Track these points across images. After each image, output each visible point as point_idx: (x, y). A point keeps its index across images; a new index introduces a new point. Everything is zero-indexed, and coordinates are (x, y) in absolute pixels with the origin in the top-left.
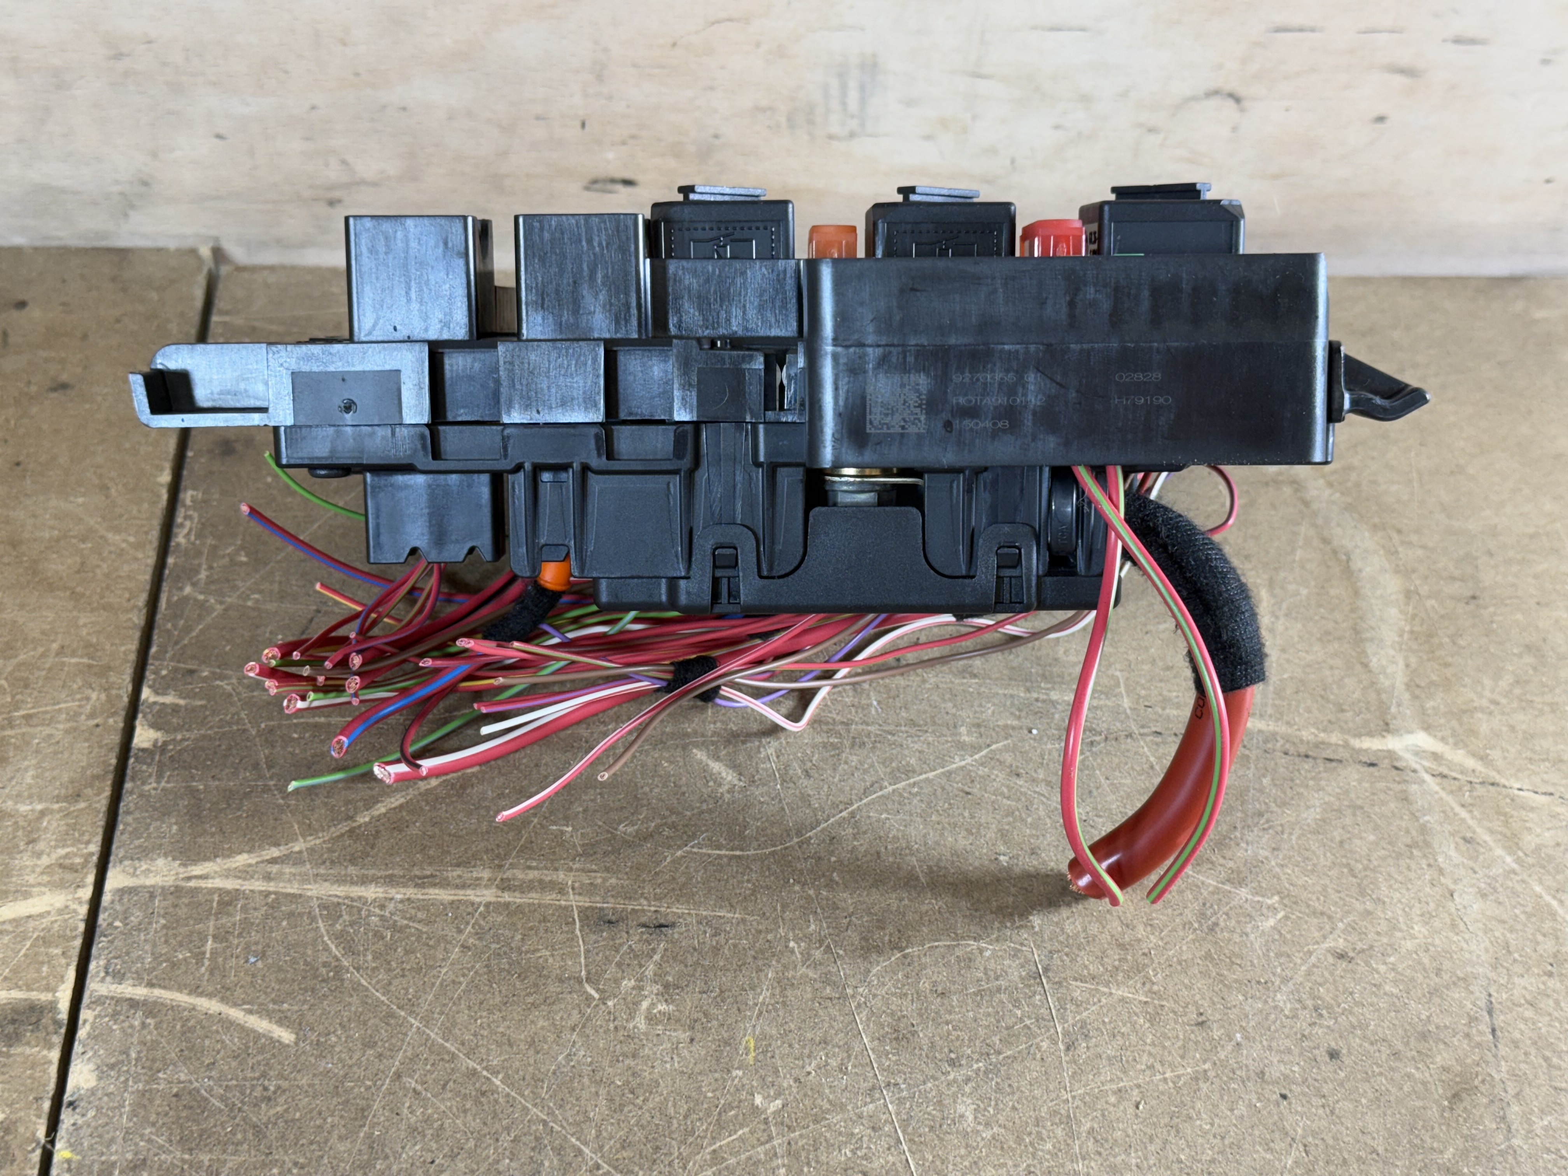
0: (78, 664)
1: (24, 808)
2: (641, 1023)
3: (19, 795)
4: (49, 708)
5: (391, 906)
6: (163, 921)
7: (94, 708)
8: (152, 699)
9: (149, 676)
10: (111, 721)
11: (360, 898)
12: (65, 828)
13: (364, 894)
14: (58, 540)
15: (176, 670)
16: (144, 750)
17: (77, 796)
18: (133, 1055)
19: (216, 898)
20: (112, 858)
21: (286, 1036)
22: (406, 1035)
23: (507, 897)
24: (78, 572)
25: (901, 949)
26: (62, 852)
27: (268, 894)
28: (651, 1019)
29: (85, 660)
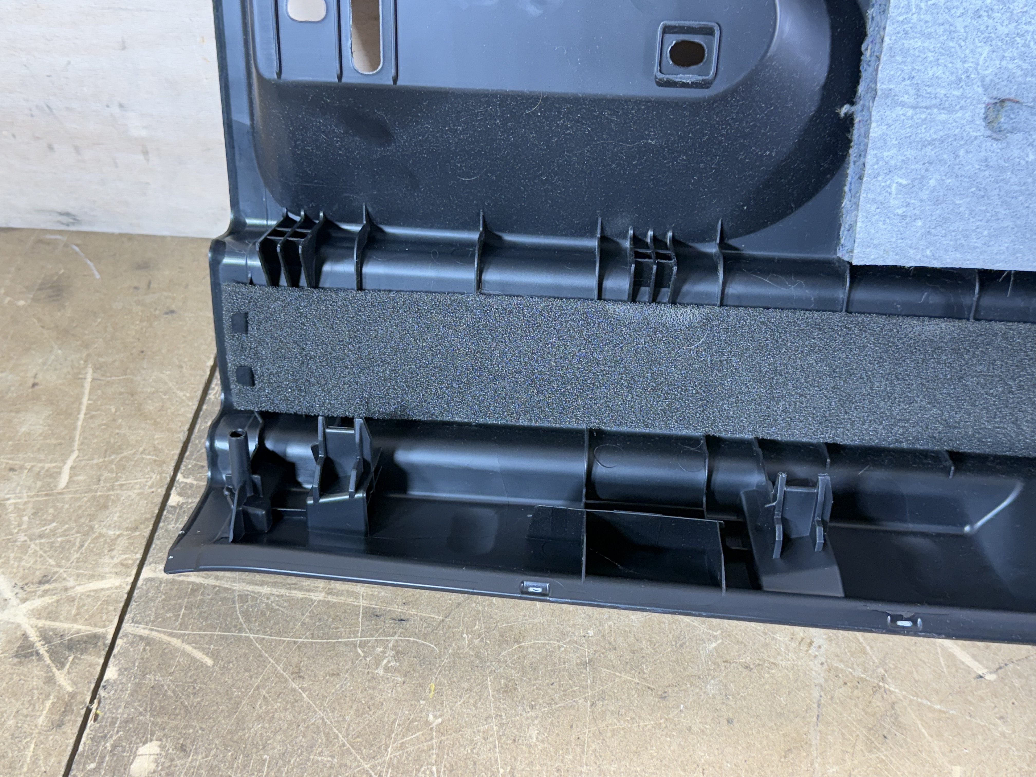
0: (150, 459)
1: (111, 533)
2: (381, 672)
3: (110, 526)
4: (132, 481)
5: (272, 598)
6: (163, 597)
7: (153, 483)
8: (181, 481)
9: (183, 468)
10: (159, 490)
11: (258, 592)
12: (127, 545)
13: (261, 591)
14: (154, 393)
15: (196, 465)
16: (172, 507)
17: (136, 529)
18: (137, 664)
19: (191, 586)
20: (146, 562)
21: (209, 662)
22: (266, 667)
23: (330, 598)
24: (159, 411)
25: (519, 643)
26: (124, 557)
27: (214, 587)
28: (386, 669)
29: (154, 457)
